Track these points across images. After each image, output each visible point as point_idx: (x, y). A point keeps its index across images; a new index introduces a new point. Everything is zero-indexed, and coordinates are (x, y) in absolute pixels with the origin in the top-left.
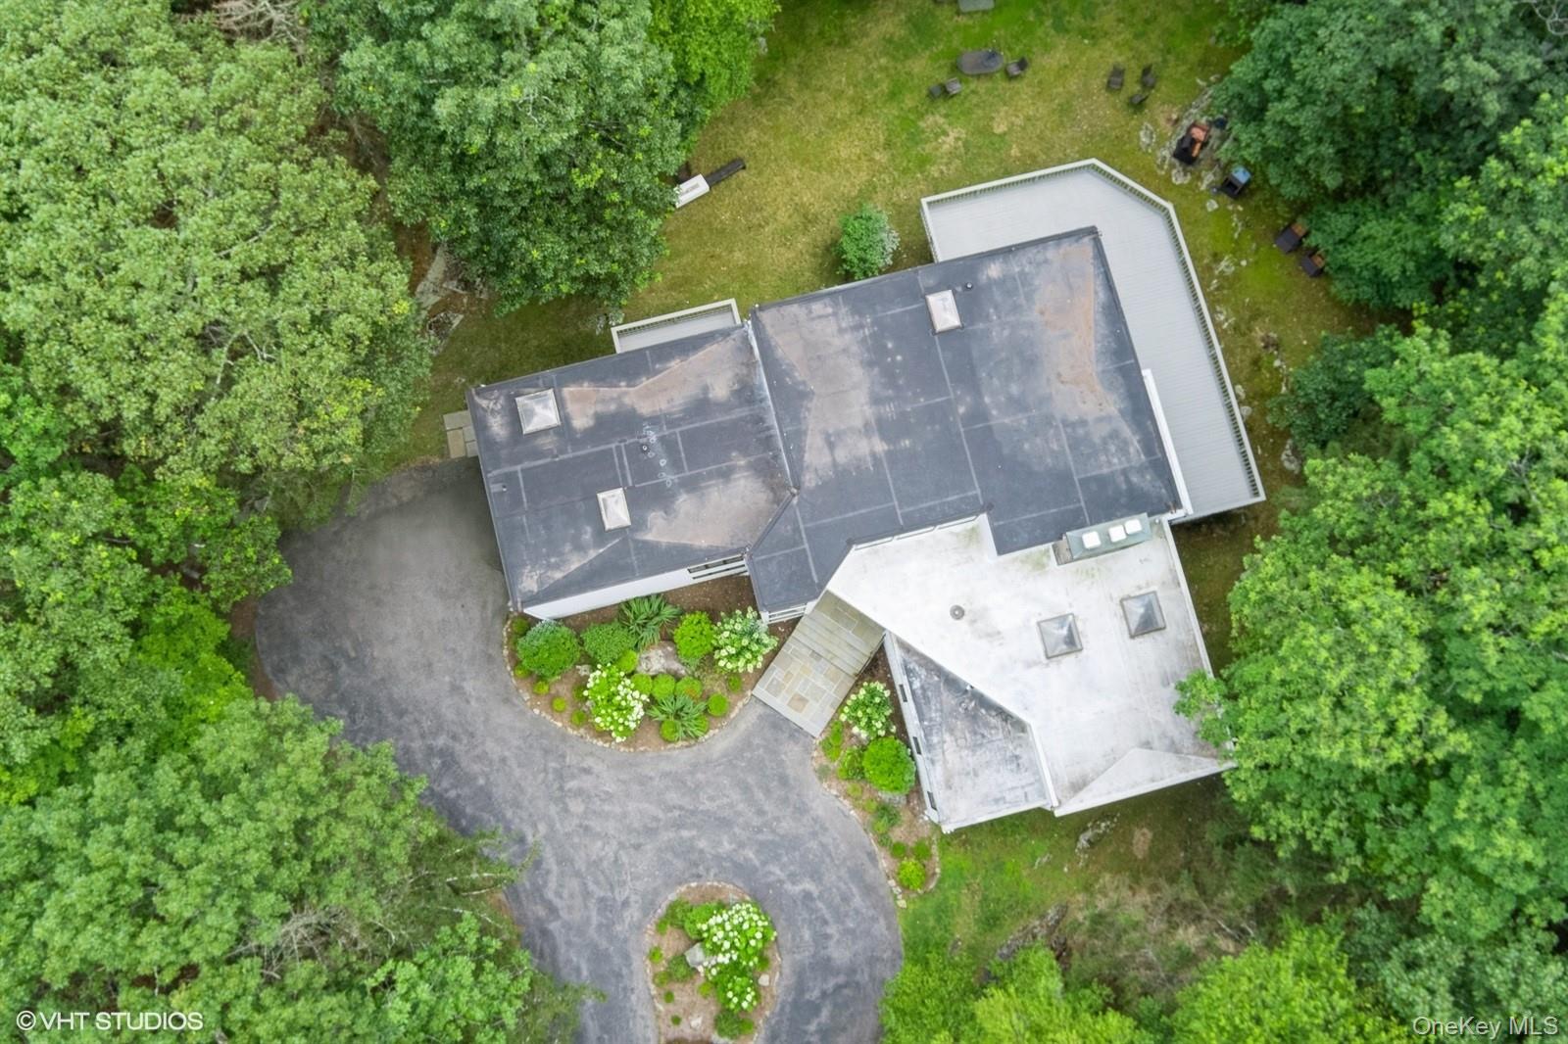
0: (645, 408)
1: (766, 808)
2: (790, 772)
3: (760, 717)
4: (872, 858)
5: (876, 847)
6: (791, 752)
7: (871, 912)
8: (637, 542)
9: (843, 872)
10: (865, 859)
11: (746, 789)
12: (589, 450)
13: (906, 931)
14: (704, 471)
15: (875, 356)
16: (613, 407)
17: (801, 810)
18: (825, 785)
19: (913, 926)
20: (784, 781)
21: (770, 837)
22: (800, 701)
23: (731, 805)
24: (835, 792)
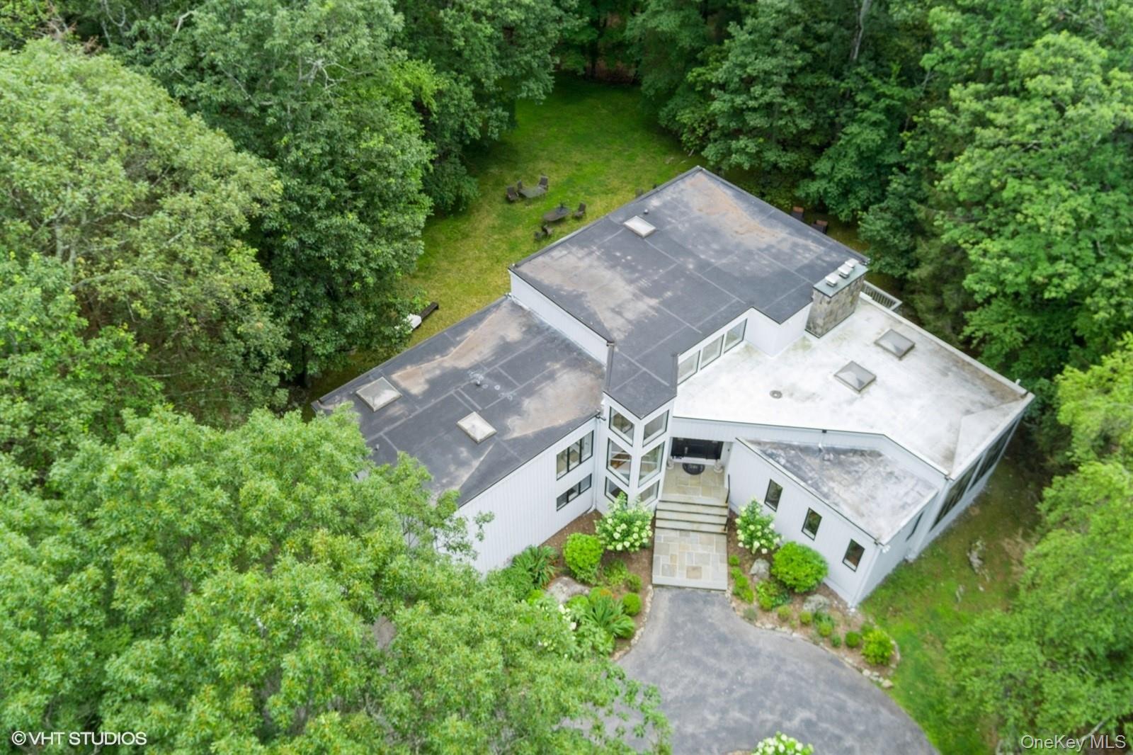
0: (463, 364)
1: (724, 668)
2: (723, 629)
3: (671, 600)
4: (837, 662)
5: (833, 652)
6: (715, 613)
7: (869, 708)
8: (508, 441)
9: (822, 686)
10: (831, 666)
11: (697, 663)
12: (433, 402)
13: (908, 707)
14: (533, 381)
15: (613, 263)
16: (438, 372)
17: (754, 655)
18: (758, 624)
19: (910, 699)
20: (724, 640)
21: (743, 691)
22: (694, 570)
23: (694, 682)
24: (769, 626)
